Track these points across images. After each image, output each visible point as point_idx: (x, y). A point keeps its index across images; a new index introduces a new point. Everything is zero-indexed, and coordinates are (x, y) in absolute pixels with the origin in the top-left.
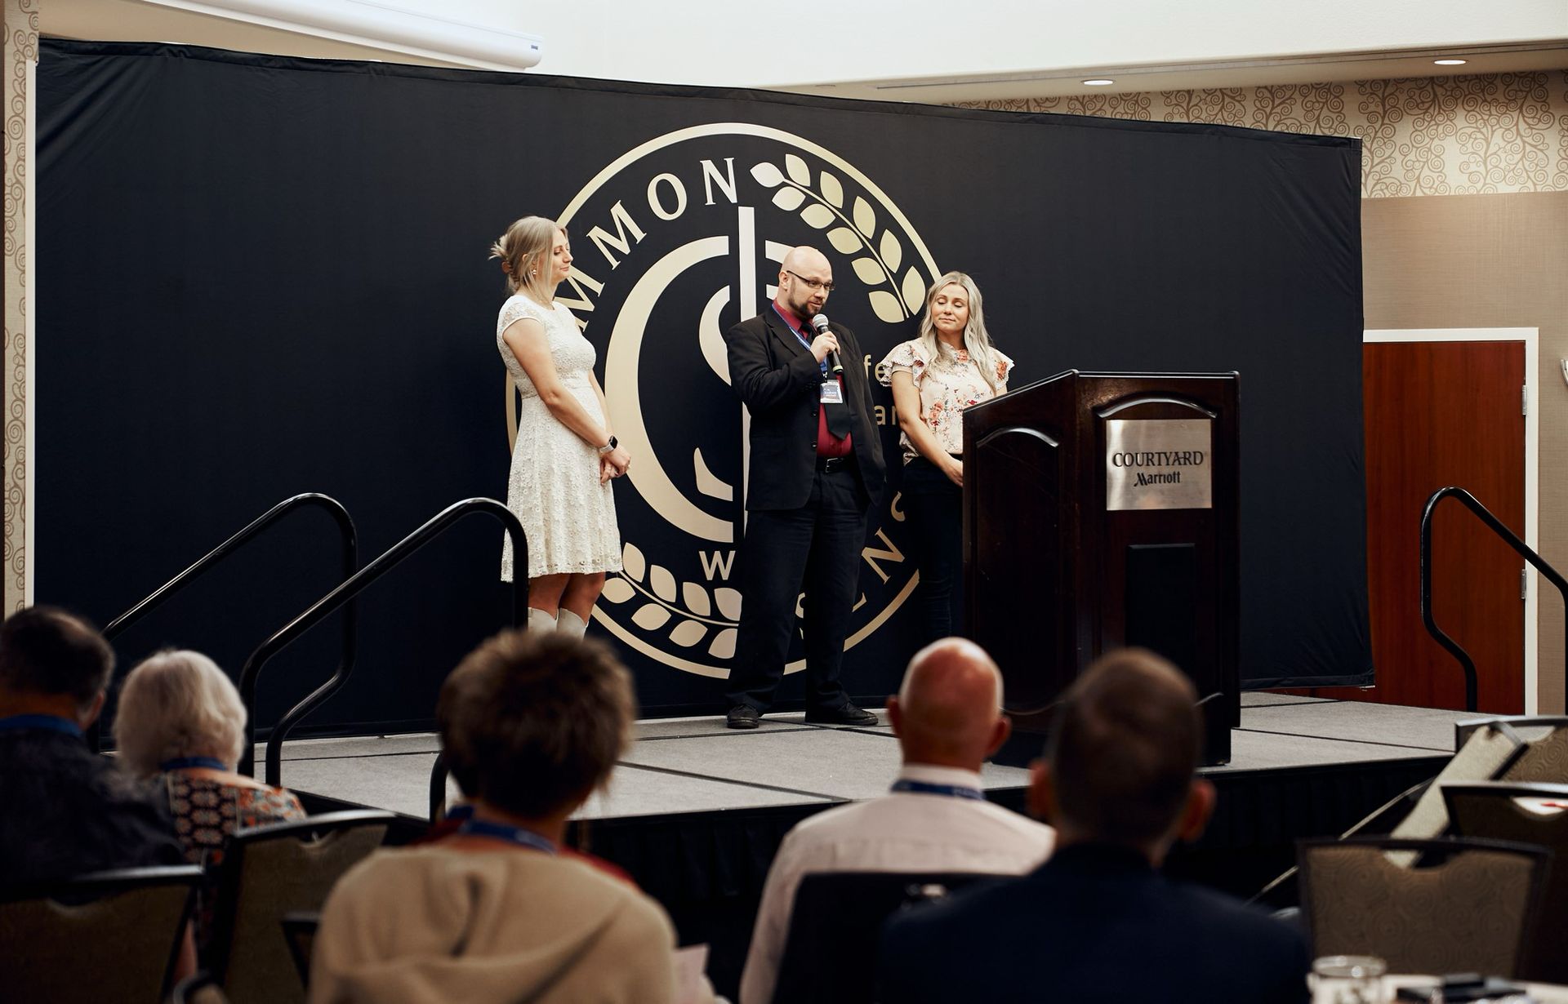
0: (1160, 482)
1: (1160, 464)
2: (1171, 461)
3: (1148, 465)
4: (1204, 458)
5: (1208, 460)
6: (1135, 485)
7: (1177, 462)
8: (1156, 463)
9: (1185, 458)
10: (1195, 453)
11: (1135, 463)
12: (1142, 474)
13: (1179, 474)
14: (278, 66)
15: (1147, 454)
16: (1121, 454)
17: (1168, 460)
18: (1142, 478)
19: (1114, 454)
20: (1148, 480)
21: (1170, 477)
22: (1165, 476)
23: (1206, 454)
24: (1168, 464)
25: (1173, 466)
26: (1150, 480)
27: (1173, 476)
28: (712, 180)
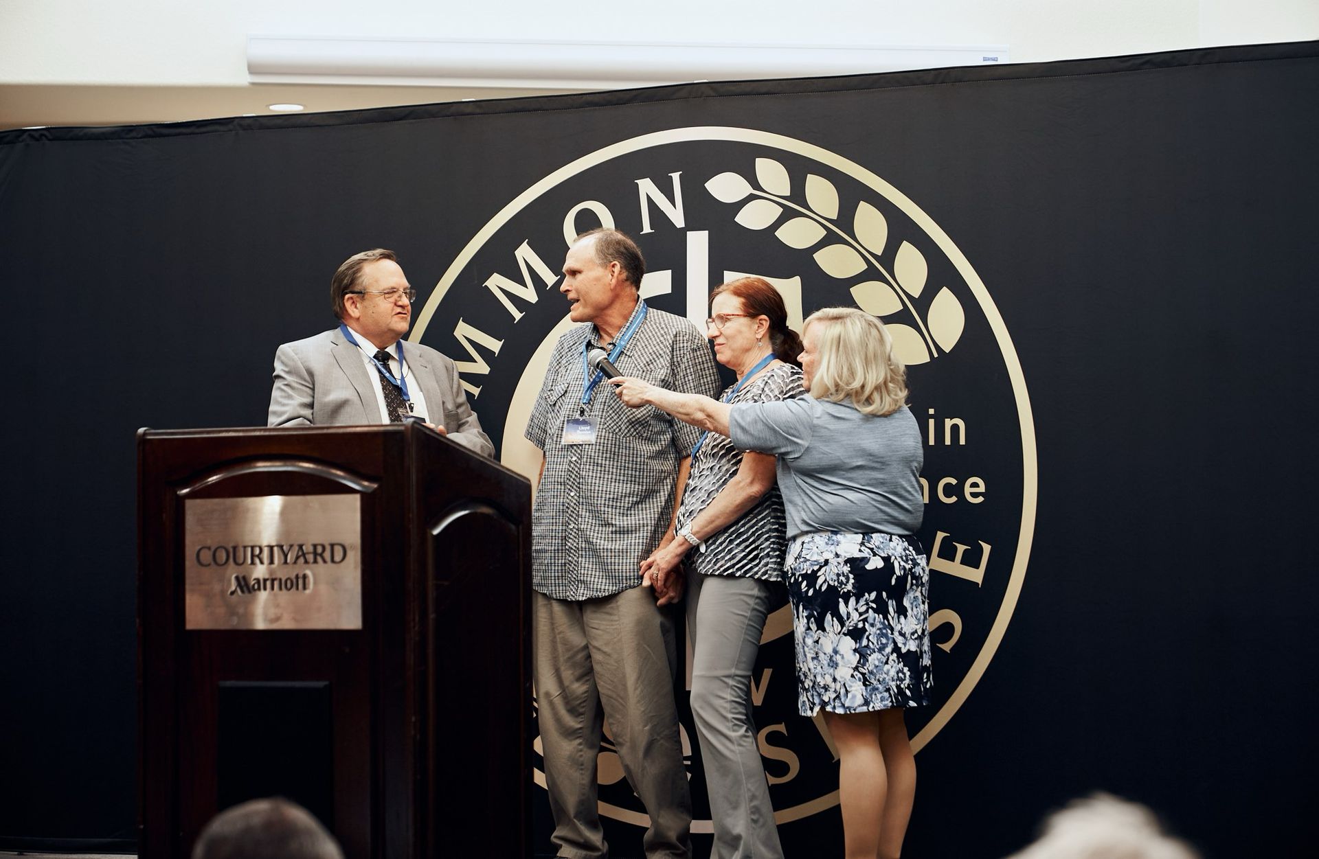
0: (272, 588)
1: (272, 562)
2: (291, 557)
3: (252, 562)
4: (349, 553)
5: (354, 557)
6: (232, 593)
7: (302, 560)
8: (267, 560)
9: (315, 553)
10: (332, 545)
11: (231, 560)
12: (244, 578)
13: (305, 577)
14: (140, 136)
15: (253, 547)
16: (209, 548)
18: (243, 583)
19: (199, 547)
20: (254, 584)
21: (289, 582)
22: (280, 580)
23: (353, 547)
24: (286, 562)
25: (295, 565)
26: (256, 586)
27: (295, 581)
28: (650, 201)
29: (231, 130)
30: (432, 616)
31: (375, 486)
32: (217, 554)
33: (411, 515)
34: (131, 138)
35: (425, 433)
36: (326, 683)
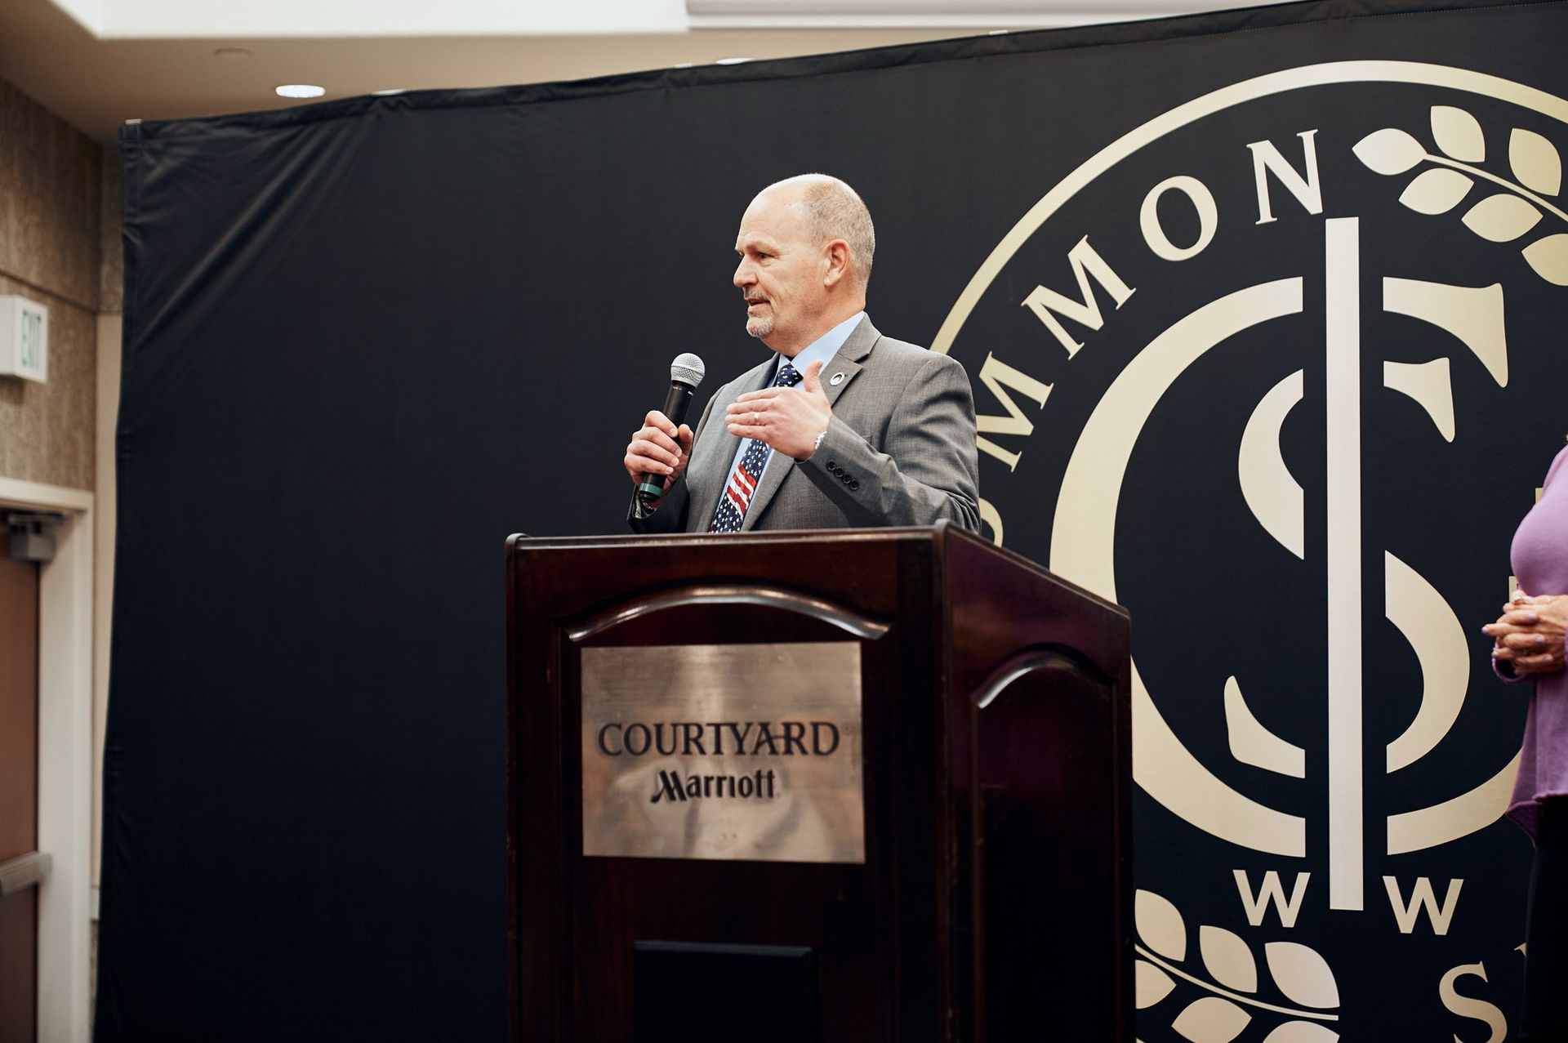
0: (720, 793)
1: (718, 751)
2: (749, 743)
3: (687, 751)
4: (843, 738)
5: (852, 746)
6: (655, 799)
7: (766, 748)
8: (710, 748)
9: (788, 737)
10: (815, 726)
11: (654, 746)
12: (674, 775)
13: (770, 776)
15: (687, 726)
16: (619, 726)
17: (740, 741)
18: (672, 784)
19: (603, 725)
20: (689, 788)
21: (745, 783)
22: (732, 779)
23: (849, 729)
24: (741, 751)
25: (755, 756)
26: (694, 789)
27: (754, 781)
28: (1271, 176)
29: (658, 88)
30: (978, 842)
31: (885, 629)
32: (632, 736)
33: (944, 679)
34: (518, 104)
35: (966, 542)
36: (808, 949)
